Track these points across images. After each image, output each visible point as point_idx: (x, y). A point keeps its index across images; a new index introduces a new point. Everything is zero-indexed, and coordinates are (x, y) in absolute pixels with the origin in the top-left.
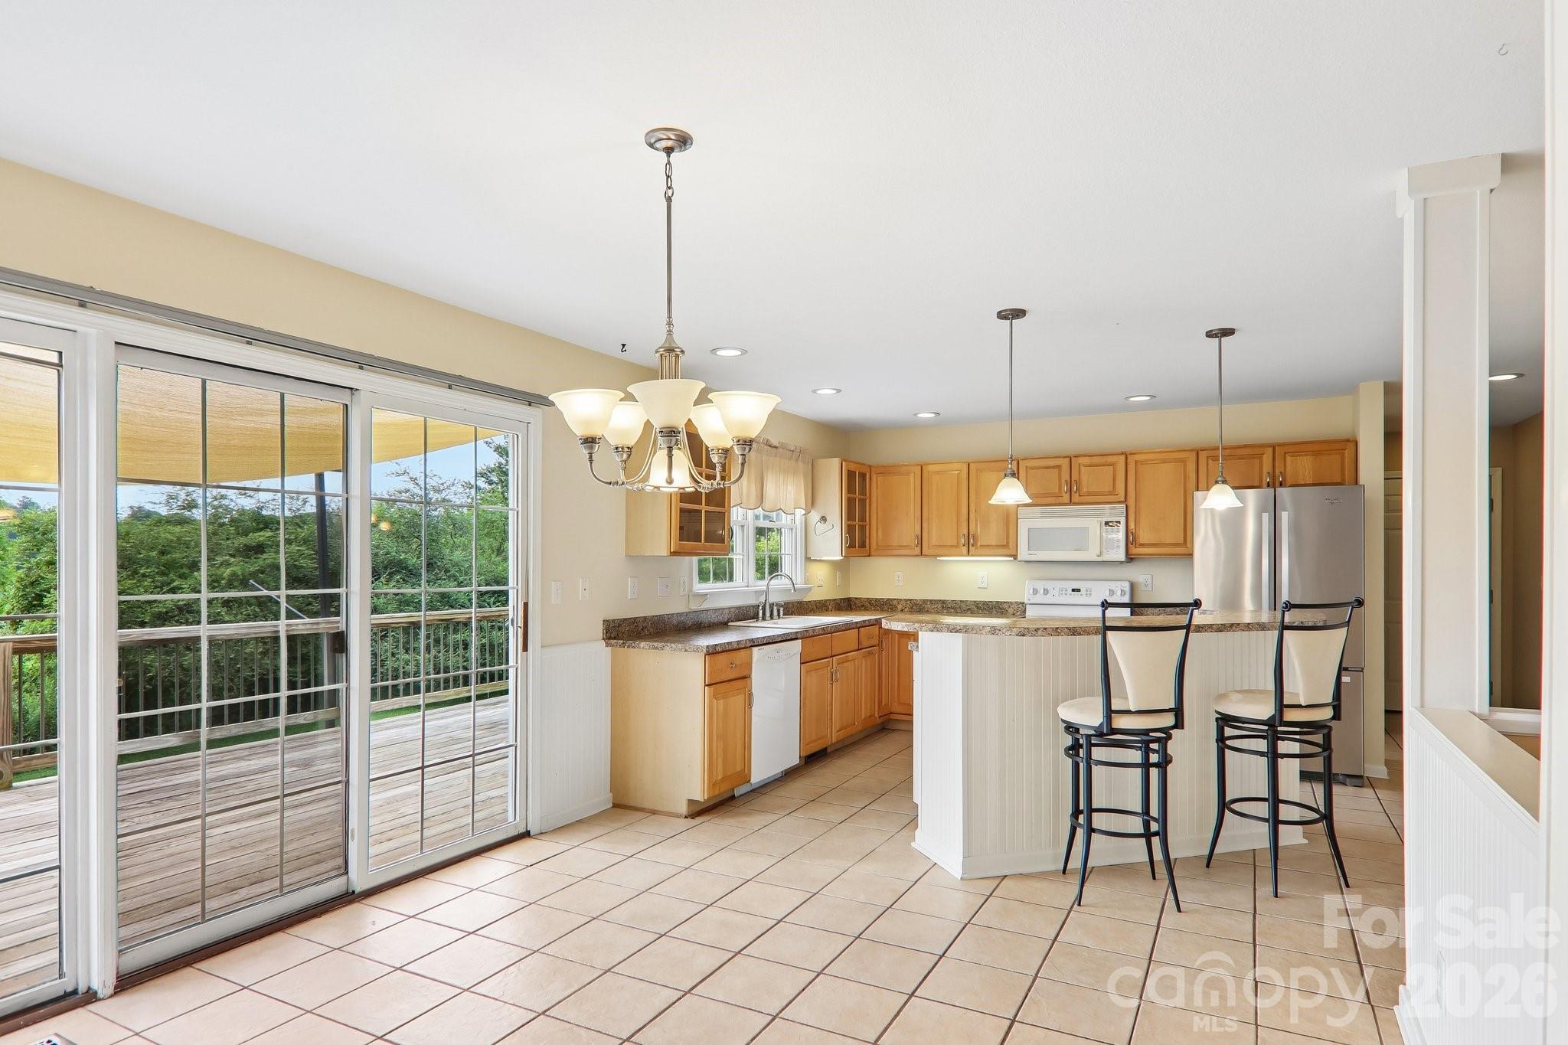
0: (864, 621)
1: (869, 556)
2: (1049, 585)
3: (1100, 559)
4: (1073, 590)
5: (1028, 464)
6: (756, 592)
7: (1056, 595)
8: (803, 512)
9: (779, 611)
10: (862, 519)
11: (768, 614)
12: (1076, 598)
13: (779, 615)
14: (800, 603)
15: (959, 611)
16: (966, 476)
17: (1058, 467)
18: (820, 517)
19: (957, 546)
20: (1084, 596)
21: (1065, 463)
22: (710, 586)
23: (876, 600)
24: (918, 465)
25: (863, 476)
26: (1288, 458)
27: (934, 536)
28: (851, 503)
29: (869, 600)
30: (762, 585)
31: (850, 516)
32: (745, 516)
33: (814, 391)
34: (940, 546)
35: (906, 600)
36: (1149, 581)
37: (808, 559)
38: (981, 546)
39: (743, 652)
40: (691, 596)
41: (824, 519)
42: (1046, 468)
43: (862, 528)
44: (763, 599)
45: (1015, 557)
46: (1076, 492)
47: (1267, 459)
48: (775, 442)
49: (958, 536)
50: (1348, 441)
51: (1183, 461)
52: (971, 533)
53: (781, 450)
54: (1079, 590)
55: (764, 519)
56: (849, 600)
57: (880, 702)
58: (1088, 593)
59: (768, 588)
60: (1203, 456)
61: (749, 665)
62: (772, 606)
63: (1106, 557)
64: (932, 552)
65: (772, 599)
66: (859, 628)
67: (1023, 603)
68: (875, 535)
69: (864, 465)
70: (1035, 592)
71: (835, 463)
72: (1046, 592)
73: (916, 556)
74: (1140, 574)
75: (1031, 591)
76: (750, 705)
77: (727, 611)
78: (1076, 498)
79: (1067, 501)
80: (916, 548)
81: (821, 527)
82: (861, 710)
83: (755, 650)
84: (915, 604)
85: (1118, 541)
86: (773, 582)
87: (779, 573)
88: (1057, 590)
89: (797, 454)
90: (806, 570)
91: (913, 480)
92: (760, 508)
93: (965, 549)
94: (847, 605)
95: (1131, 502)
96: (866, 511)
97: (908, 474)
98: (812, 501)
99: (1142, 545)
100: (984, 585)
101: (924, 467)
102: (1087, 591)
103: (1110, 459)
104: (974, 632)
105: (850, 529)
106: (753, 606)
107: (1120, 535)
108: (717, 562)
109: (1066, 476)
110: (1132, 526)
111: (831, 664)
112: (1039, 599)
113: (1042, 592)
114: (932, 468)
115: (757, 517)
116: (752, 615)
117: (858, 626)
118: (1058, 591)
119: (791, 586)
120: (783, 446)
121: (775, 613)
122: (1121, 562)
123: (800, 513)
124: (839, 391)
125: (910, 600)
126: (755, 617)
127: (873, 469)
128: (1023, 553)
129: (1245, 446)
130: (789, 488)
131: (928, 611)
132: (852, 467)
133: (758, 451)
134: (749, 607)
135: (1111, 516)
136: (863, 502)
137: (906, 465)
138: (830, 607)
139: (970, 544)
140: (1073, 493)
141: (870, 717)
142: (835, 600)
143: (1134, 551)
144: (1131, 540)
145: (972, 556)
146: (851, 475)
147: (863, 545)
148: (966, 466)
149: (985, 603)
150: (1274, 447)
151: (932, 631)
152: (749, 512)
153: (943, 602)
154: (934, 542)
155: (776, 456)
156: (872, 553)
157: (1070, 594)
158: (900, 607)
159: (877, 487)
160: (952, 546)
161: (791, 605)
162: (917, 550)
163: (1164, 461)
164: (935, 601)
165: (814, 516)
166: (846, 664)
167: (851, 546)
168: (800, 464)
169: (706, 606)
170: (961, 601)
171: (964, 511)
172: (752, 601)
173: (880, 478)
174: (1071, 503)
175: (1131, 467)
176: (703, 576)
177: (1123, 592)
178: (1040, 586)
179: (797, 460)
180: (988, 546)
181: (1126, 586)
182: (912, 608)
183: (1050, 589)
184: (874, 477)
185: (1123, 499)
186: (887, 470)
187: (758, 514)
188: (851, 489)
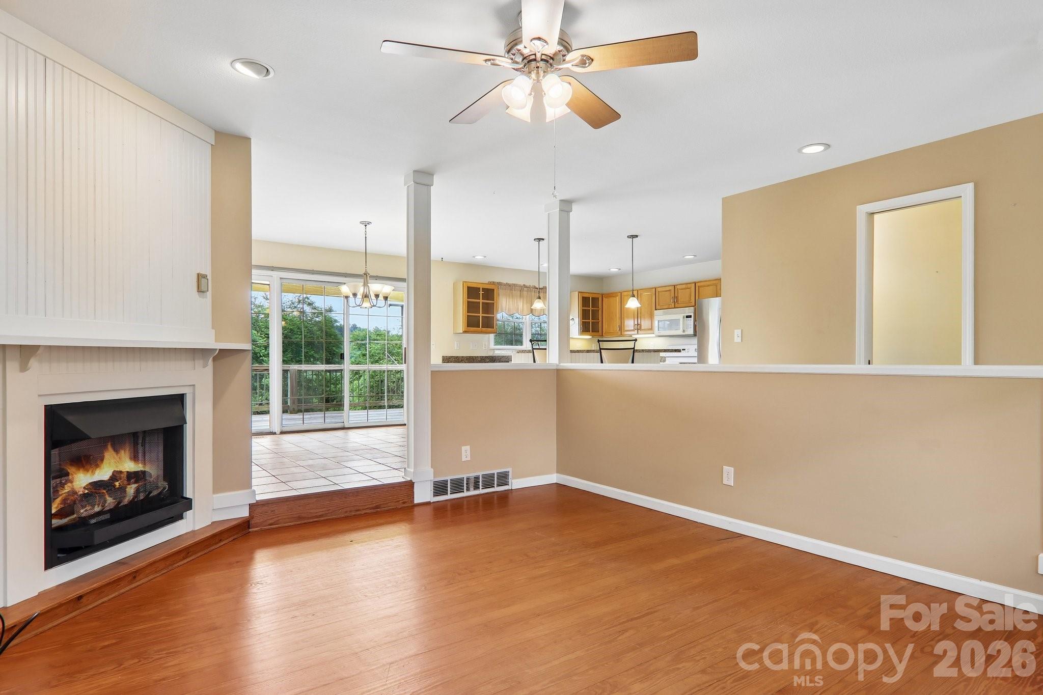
5: (660, 289)
10: (596, 319)
16: (637, 296)
17: (670, 291)
21: (673, 289)
24: (620, 293)
25: (596, 299)
27: (625, 325)
28: (585, 312)
31: (585, 318)
34: (628, 331)
41: (573, 319)
42: (666, 291)
43: (596, 323)
45: (654, 334)
49: (634, 326)
52: (639, 324)
63: (686, 333)
64: (625, 333)
68: (604, 326)
69: (595, 294)
73: (619, 335)
79: (673, 306)
80: (619, 332)
81: (572, 323)
85: (691, 325)
91: (618, 299)
93: (636, 331)
96: (599, 315)
97: (615, 297)
103: (689, 286)
105: (585, 324)
107: (692, 322)
109: (673, 295)
110: (696, 317)
114: (624, 293)
122: (691, 335)
127: (603, 296)
128: (657, 333)
132: (586, 295)
135: (689, 313)
136: (597, 311)
137: (616, 292)
139: (638, 329)
140: (675, 303)
144: (695, 324)
145: (639, 334)
146: (585, 299)
147: (597, 331)
148: (637, 292)
154: (625, 329)
156: (604, 335)
159: (605, 304)
160: (632, 330)
163: (709, 285)
167: (586, 331)
171: (636, 313)
173: (606, 300)
174: (675, 308)
175: (697, 288)
177: (695, 350)
180: (644, 329)
181: (696, 347)
185: (694, 305)
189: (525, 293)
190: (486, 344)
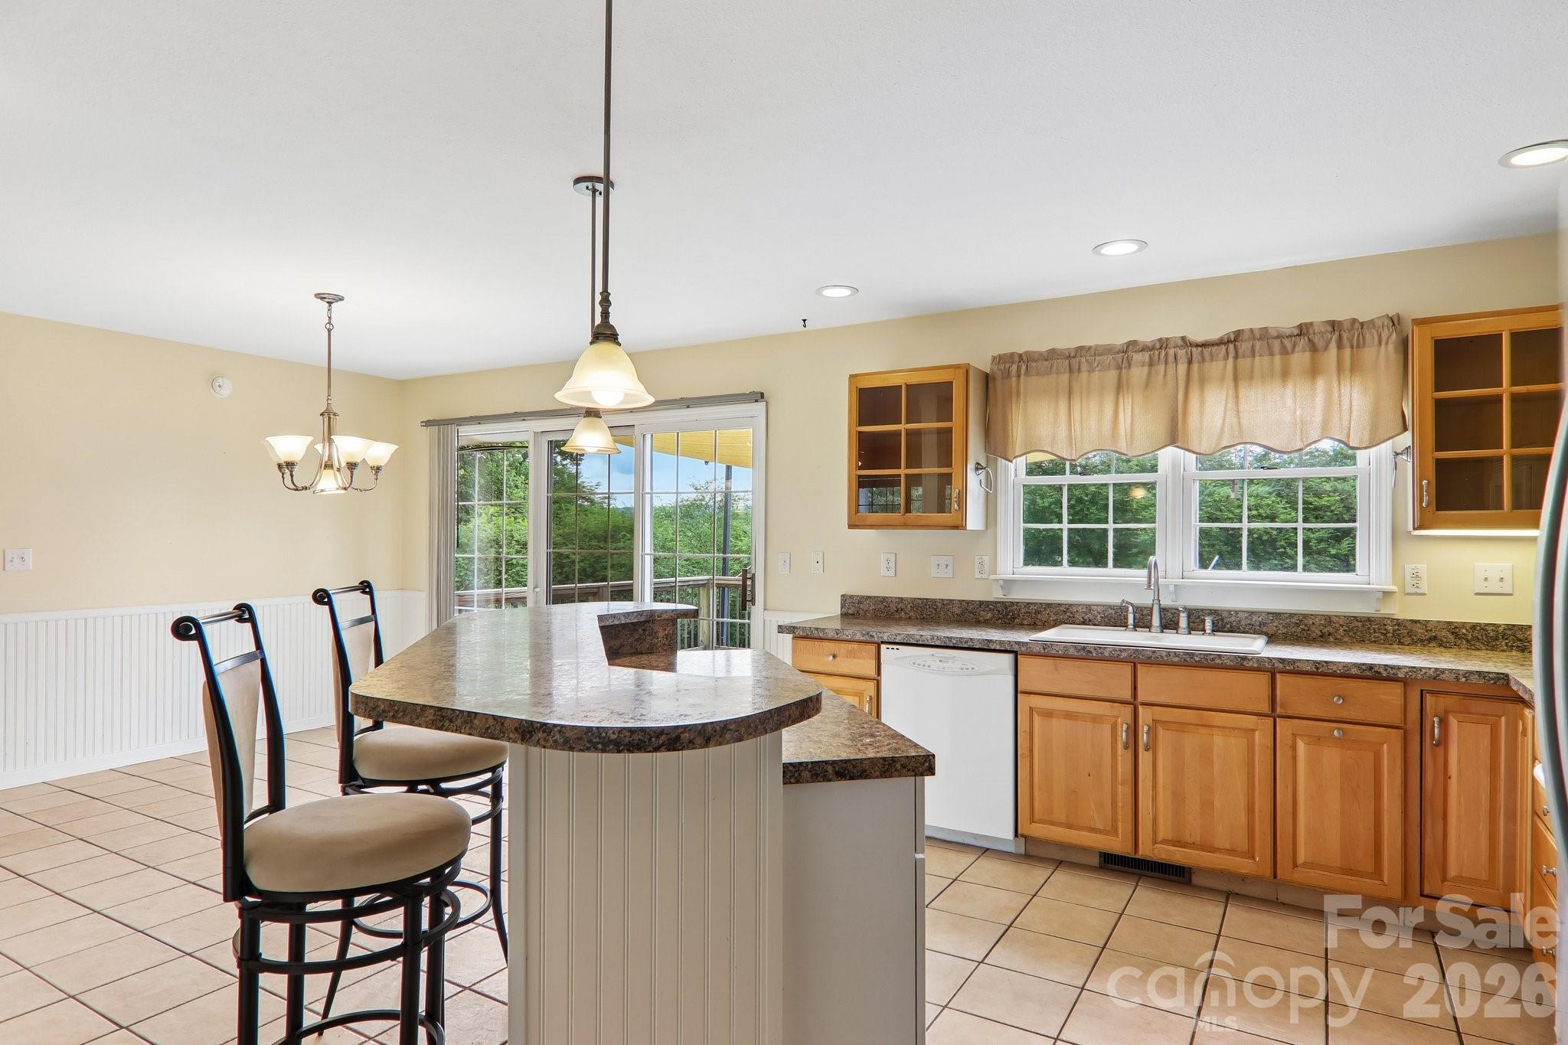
11: (1156, 622)
111: (1127, 716)
121: (1183, 623)
189: (1138, 373)
190: (986, 559)
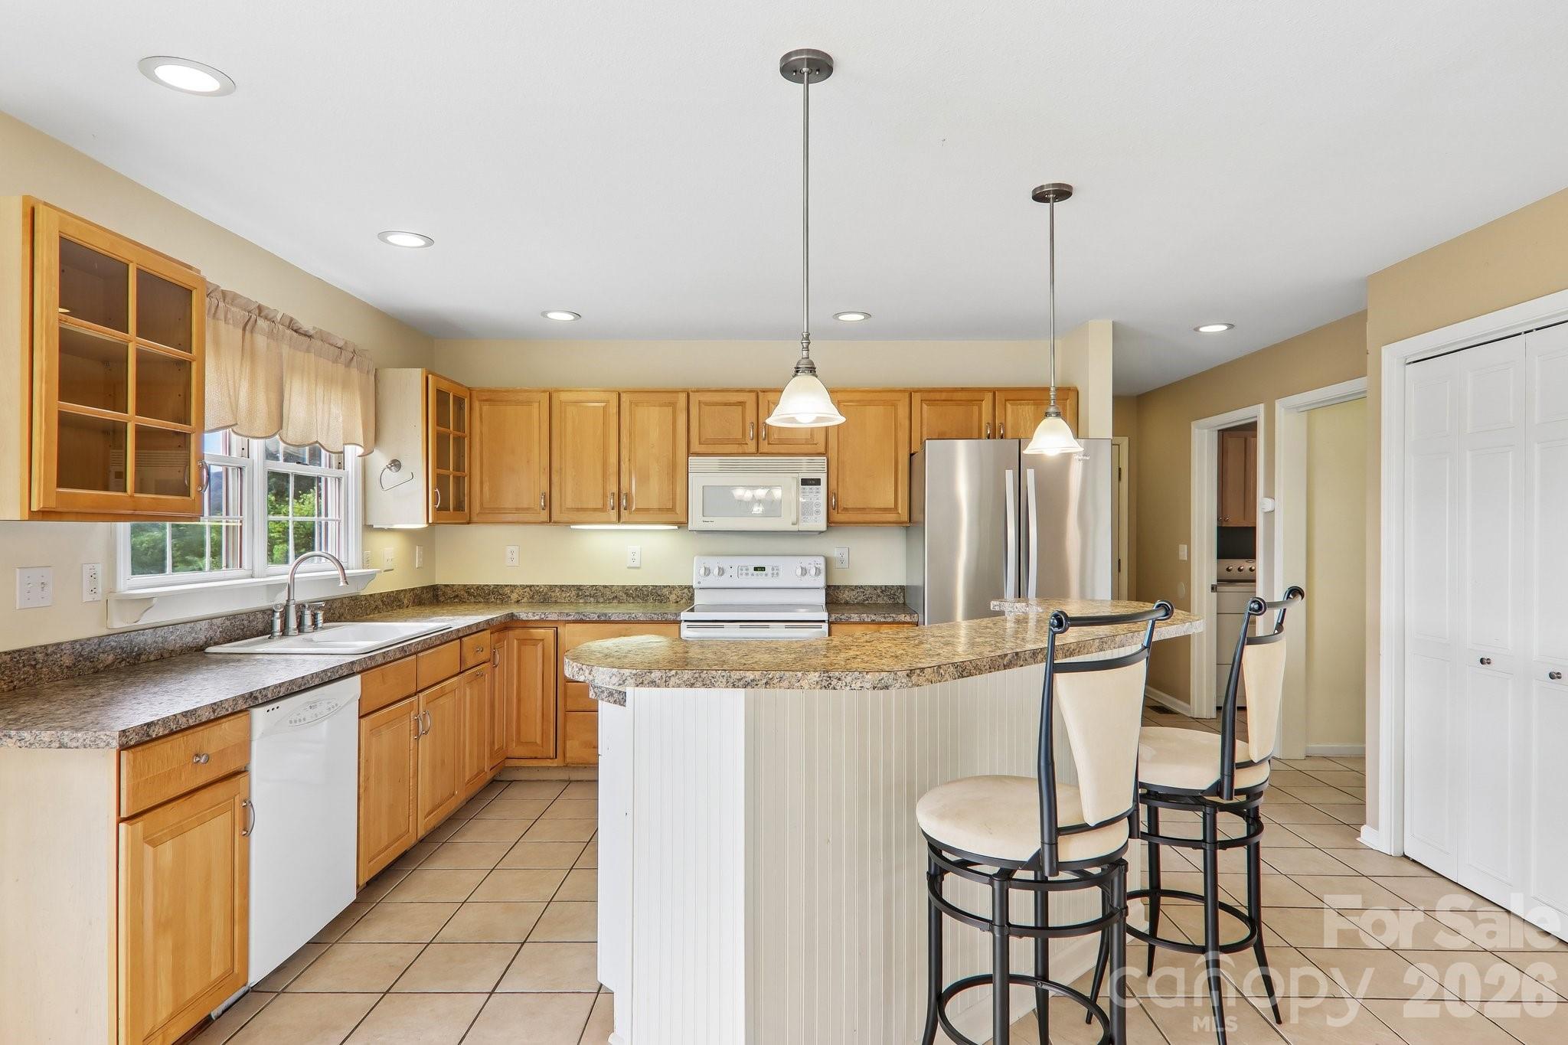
0: (469, 627)
1: (468, 523)
2: (725, 562)
3: (795, 528)
4: (756, 569)
5: (701, 399)
6: (268, 585)
7: (735, 575)
8: (360, 451)
9: (314, 616)
10: (459, 467)
11: (293, 623)
12: (760, 580)
13: (315, 623)
14: (355, 599)
15: (601, 600)
16: (615, 410)
17: (742, 404)
18: (389, 461)
19: (603, 509)
20: (770, 575)
21: (750, 399)
22: (171, 581)
23: (478, 587)
24: (544, 391)
25: (459, 402)
26: (1009, 406)
27: (568, 495)
28: (441, 440)
29: (467, 589)
30: (281, 573)
31: (441, 461)
32: (246, 452)
33: (382, 236)
34: (578, 510)
35: (524, 587)
36: (845, 556)
37: (368, 528)
38: (637, 510)
39: (226, 725)
40: (111, 604)
41: (396, 464)
42: (726, 404)
43: (459, 480)
44: (282, 598)
45: (682, 524)
46: (764, 439)
47: (986, 406)
48: (306, 325)
49: (605, 496)
50: (1069, 389)
51: (894, 405)
52: (624, 491)
53: (319, 343)
54: (763, 569)
55: (286, 460)
56: (434, 588)
57: (492, 743)
58: (775, 572)
59: (293, 579)
60: (916, 398)
61: (245, 747)
62: (300, 608)
63: (803, 527)
64: (565, 517)
65: (300, 597)
66: (460, 638)
67: (690, 588)
68: (478, 491)
69: (462, 386)
70: (707, 572)
71: (416, 375)
72: (722, 571)
73: (542, 523)
74: (836, 547)
75: (702, 571)
76: (247, 830)
77: (204, 625)
78: (764, 447)
79: (753, 450)
80: (543, 512)
81: (391, 476)
82: (464, 767)
83: (259, 714)
84: (538, 592)
85: (818, 505)
86: (303, 566)
87: (317, 552)
88: (735, 568)
89: (346, 355)
90: (364, 547)
91: (537, 413)
92: (277, 436)
93: (614, 514)
94: (432, 597)
95: (833, 454)
96: (464, 456)
97: (529, 403)
98: (375, 434)
99: (846, 509)
100: (637, 564)
101: (555, 396)
102: (773, 569)
104: (785, 684)
105: (441, 482)
106: (263, 612)
107: (818, 496)
108: (178, 534)
109: (750, 417)
110: (833, 483)
111: (415, 707)
112: (713, 580)
113: (716, 571)
114: (564, 396)
115: (271, 456)
116: (260, 627)
117: (461, 635)
118: (736, 570)
119: (338, 572)
120: (324, 337)
121: (308, 620)
122: (821, 532)
123: (353, 453)
124: (430, 242)
125: (531, 586)
126: (267, 631)
127: (474, 394)
128: (696, 521)
129: (963, 390)
130: (334, 410)
131: (556, 602)
132: (444, 386)
133: (271, 335)
134: (254, 613)
135: (809, 471)
136: (459, 441)
137: (526, 391)
138: (406, 601)
139: (621, 508)
140: (761, 440)
141: (477, 775)
142: (413, 589)
143: (838, 517)
144: (833, 506)
145: (625, 523)
146: (442, 396)
147: (459, 507)
148: (615, 396)
149: (637, 588)
150: (994, 391)
151: (692, 685)
152: (254, 443)
153: (579, 588)
154: (569, 504)
155: (308, 351)
156: (475, 519)
157: (753, 575)
158: (514, 596)
159: (480, 421)
160: (595, 510)
161: (337, 604)
162: (544, 515)
163: (871, 403)
164: (567, 586)
165: (380, 460)
166: (442, 701)
167: (443, 508)
168: (354, 372)
169: (149, 619)
170: (605, 587)
171: (613, 460)
172: (260, 602)
173: (486, 408)
174: (758, 452)
176: (147, 561)
177: (818, 571)
178: (714, 563)
179: (348, 364)
180: (647, 510)
181: (821, 561)
182: (532, 597)
183: (726, 567)
184: (476, 405)
185: (822, 450)
186: (494, 397)
187: (272, 449)
188: (441, 420)
